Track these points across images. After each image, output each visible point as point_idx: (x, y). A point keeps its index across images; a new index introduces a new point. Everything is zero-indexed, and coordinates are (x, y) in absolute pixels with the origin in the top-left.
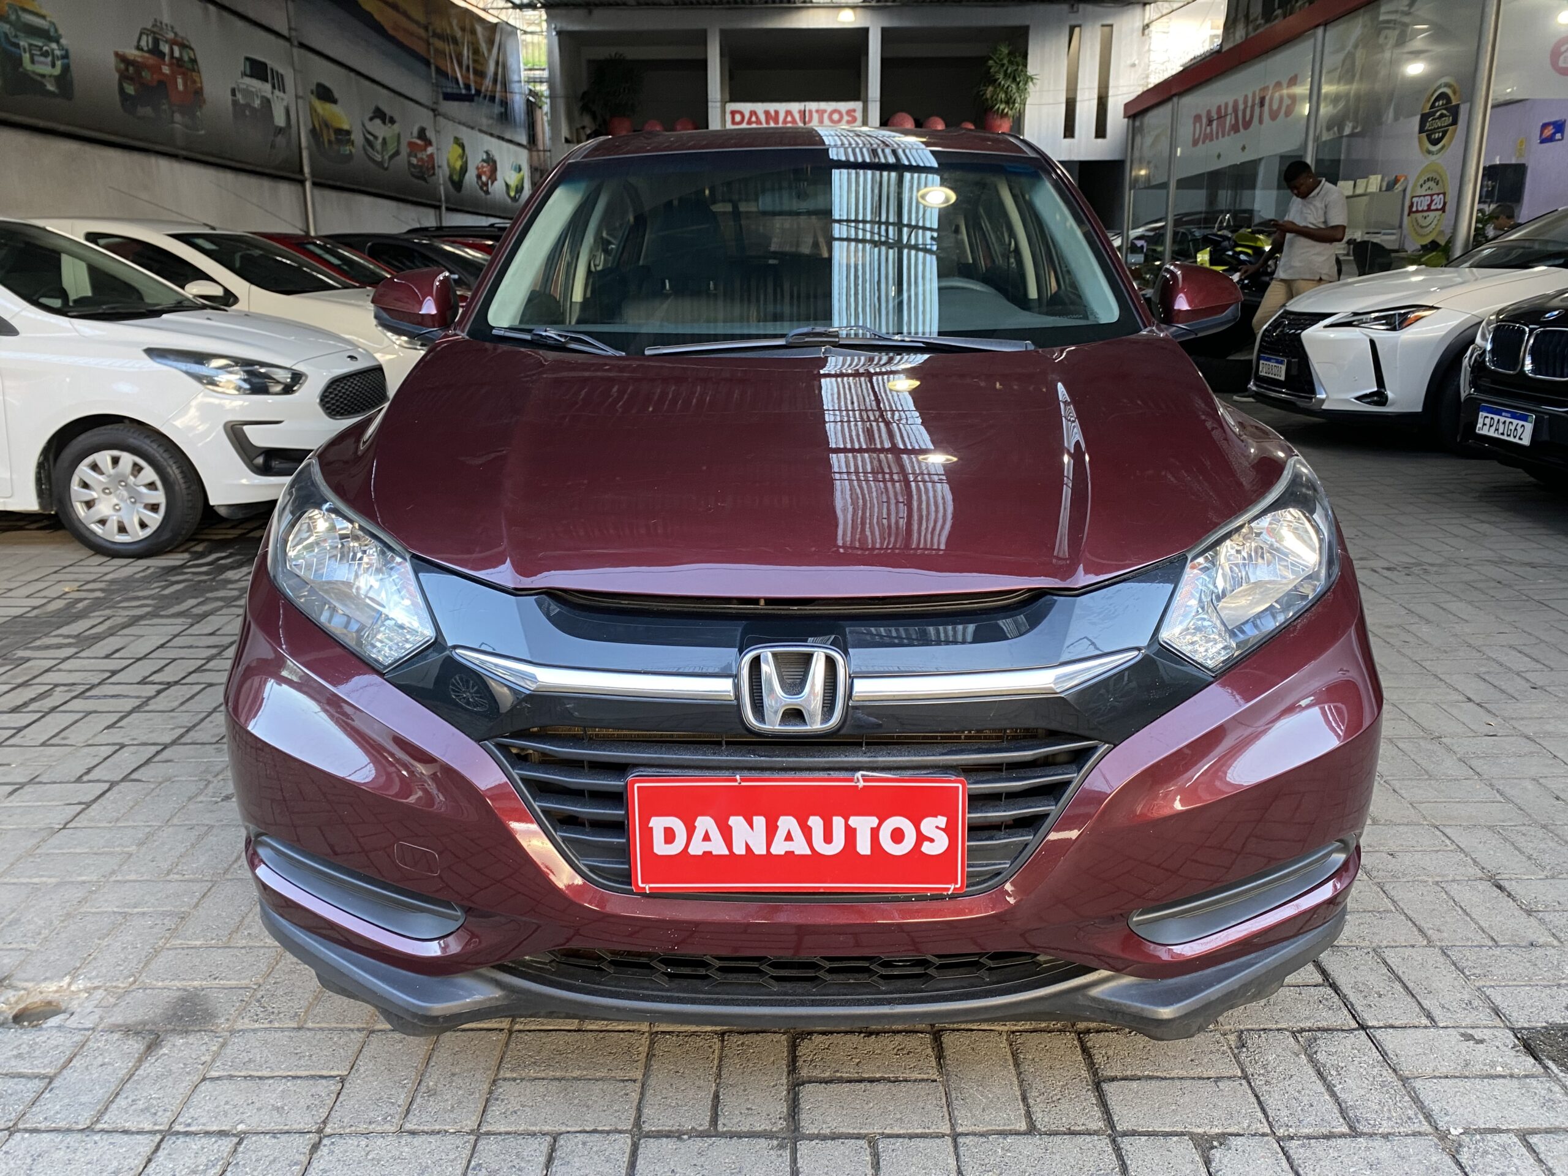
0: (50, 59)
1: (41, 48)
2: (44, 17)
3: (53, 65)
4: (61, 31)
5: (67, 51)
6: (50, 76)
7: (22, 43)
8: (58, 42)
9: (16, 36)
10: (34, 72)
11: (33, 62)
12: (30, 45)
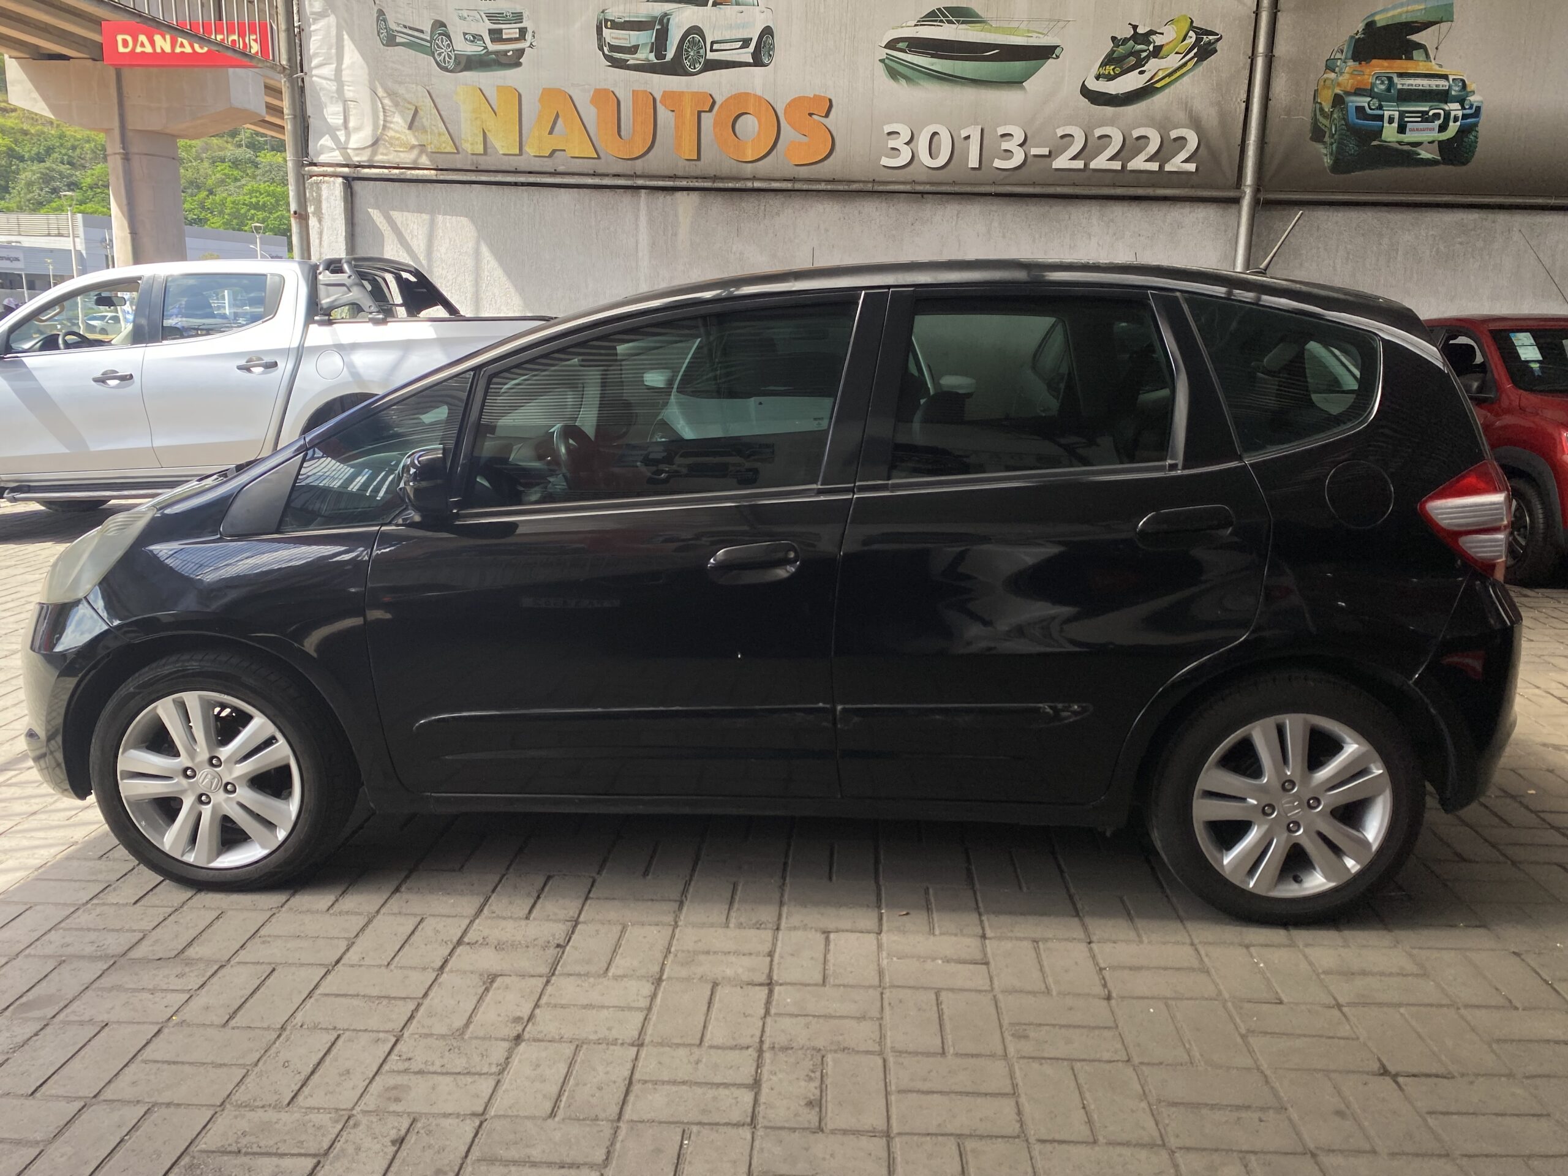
0: (1438, 123)
1: (1427, 113)
2: (1445, 77)
3: (1443, 128)
4: (1471, 87)
5: (1478, 109)
6: (1432, 142)
7: (1387, 114)
8: (1462, 101)
9: (1380, 107)
10: (1399, 143)
11: (1402, 129)
12: (1402, 115)
